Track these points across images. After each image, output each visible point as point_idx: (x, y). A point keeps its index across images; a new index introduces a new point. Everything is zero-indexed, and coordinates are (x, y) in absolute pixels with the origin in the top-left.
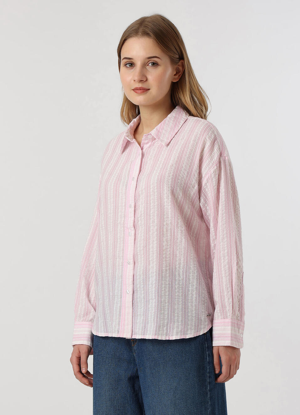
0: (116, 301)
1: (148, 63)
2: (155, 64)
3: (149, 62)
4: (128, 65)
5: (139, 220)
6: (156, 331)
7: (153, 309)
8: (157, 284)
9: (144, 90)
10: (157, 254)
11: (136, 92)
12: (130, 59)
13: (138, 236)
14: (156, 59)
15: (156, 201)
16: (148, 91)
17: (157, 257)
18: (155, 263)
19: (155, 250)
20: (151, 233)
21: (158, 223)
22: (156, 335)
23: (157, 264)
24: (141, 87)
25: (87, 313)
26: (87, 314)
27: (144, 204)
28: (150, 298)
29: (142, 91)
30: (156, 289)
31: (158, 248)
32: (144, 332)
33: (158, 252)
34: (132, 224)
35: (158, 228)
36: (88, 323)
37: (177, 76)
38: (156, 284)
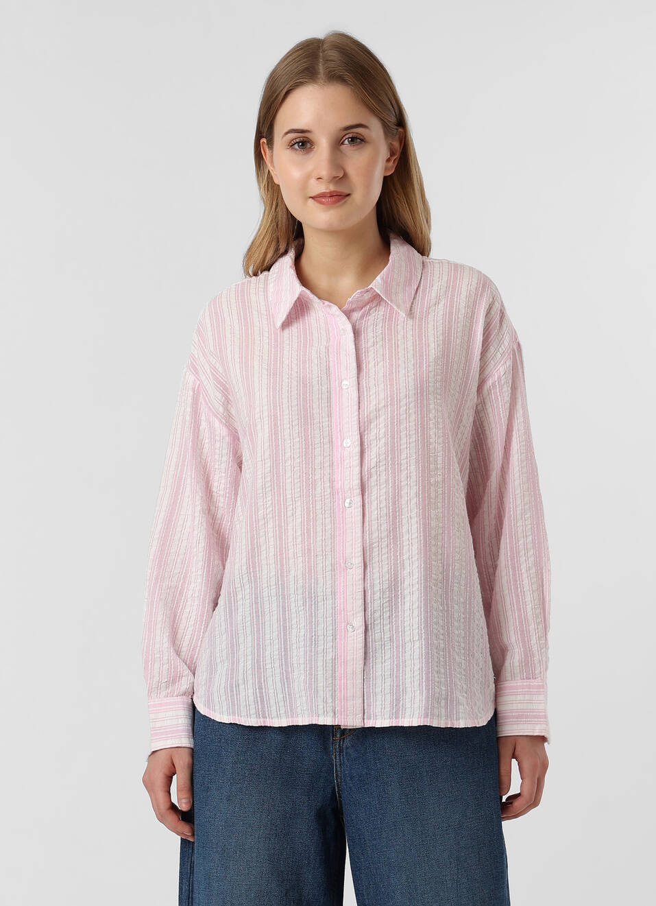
0: (321, 648)
1: (344, 138)
2: (357, 140)
3: (347, 136)
4: (296, 146)
5: (374, 474)
6: (427, 708)
7: (417, 662)
8: (422, 610)
9: (340, 197)
10: (421, 544)
11: (321, 203)
12: (303, 131)
13: (372, 508)
14: (360, 130)
15: (414, 432)
16: (347, 198)
17: (421, 552)
18: (416, 564)
19: (415, 536)
20: (404, 501)
21: (419, 480)
22: (426, 716)
23: (421, 565)
24: (334, 191)
25: (174, 680)
26: (174, 682)
27: (383, 440)
28: (407, 639)
29: (334, 199)
30: (421, 620)
31: (420, 533)
32: (397, 713)
33: (421, 541)
34: (357, 482)
35: (419, 491)
36: (179, 699)
37: (391, 163)
38: (421, 608)
